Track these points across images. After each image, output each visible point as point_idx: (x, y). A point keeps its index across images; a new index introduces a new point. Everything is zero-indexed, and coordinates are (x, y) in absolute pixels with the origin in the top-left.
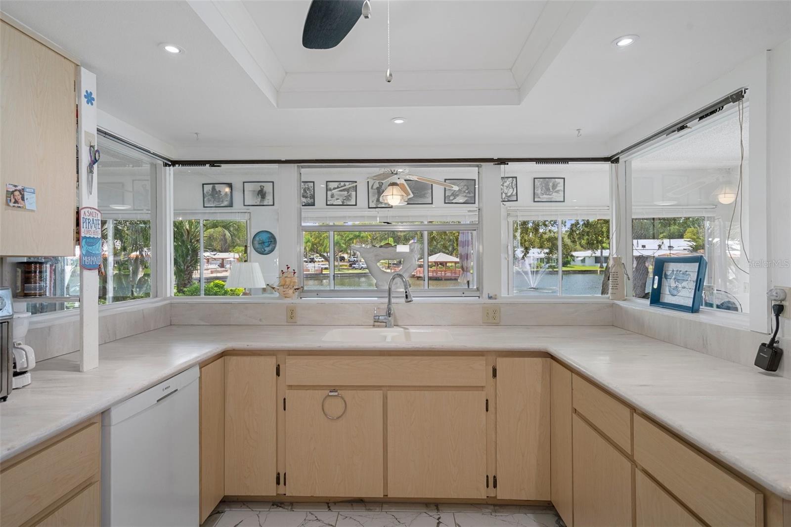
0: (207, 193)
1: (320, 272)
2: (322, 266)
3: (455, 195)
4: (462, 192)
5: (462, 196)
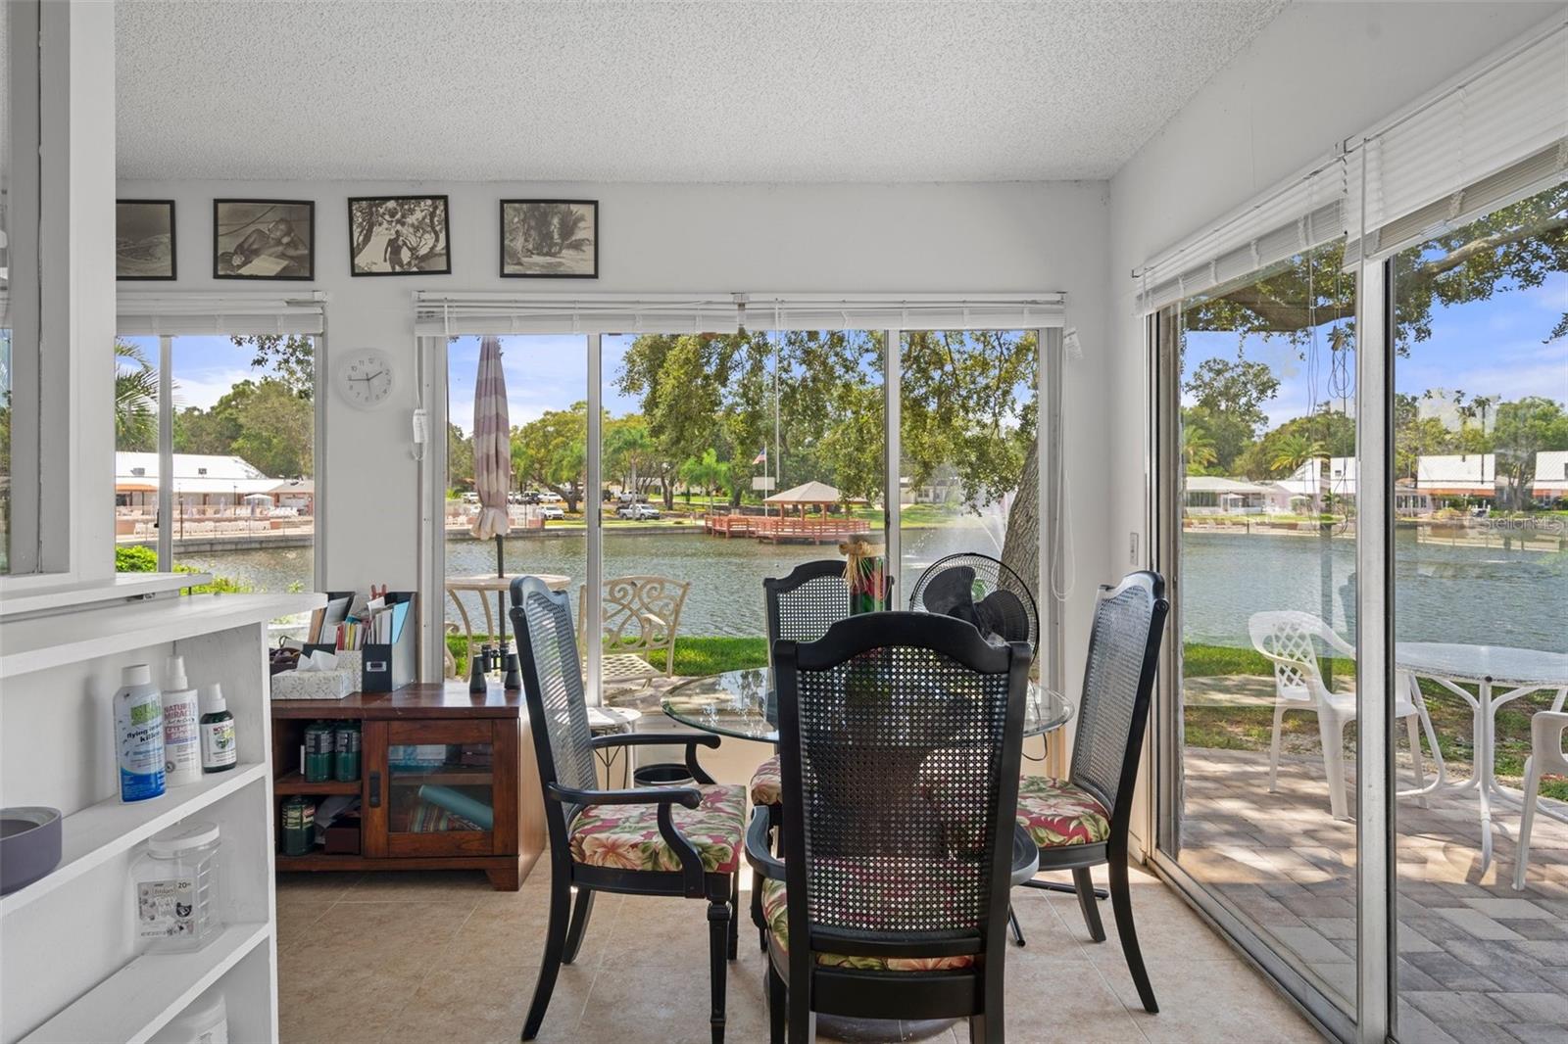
1: (539, 525)
2: (548, 513)
3: (248, 253)
4: (272, 242)
5: (270, 255)
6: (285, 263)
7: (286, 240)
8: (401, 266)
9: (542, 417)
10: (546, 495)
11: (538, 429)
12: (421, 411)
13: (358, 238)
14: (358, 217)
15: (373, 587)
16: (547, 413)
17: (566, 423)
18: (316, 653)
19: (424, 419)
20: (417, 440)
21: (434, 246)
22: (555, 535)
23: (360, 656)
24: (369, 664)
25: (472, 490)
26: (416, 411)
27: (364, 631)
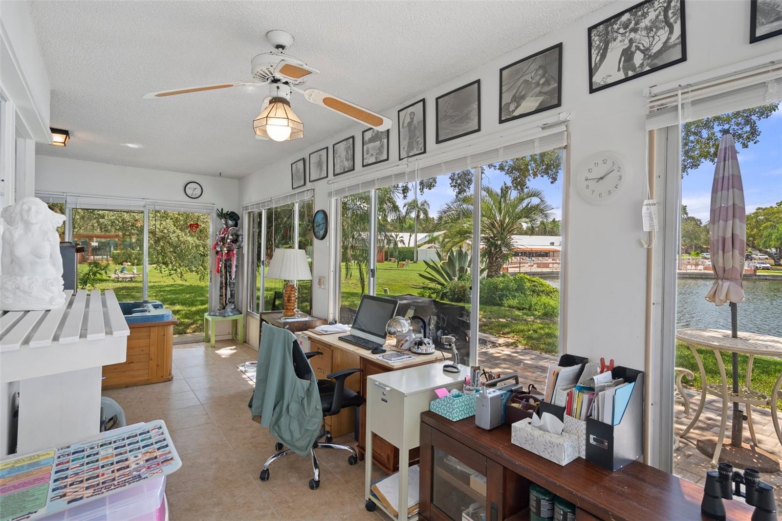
1: (752, 272)
2: (758, 265)
3: (518, 99)
4: (533, 85)
5: (532, 97)
6: (541, 99)
7: (542, 81)
8: (634, 69)
9: (755, 211)
10: (757, 255)
11: (752, 218)
12: (651, 201)
13: (595, 58)
14: (596, 40)
15: (602, 360)
16: (759, 209)
17: (774, 213)
18: (546, 416)
19: (654, 209)
20: (646, 228)
21: (669, 39)
22: (765, 279)
23: (584, 426)
24: (592, 437)
25: (707, 252)
26: (646, 202)
27: (591, 402)
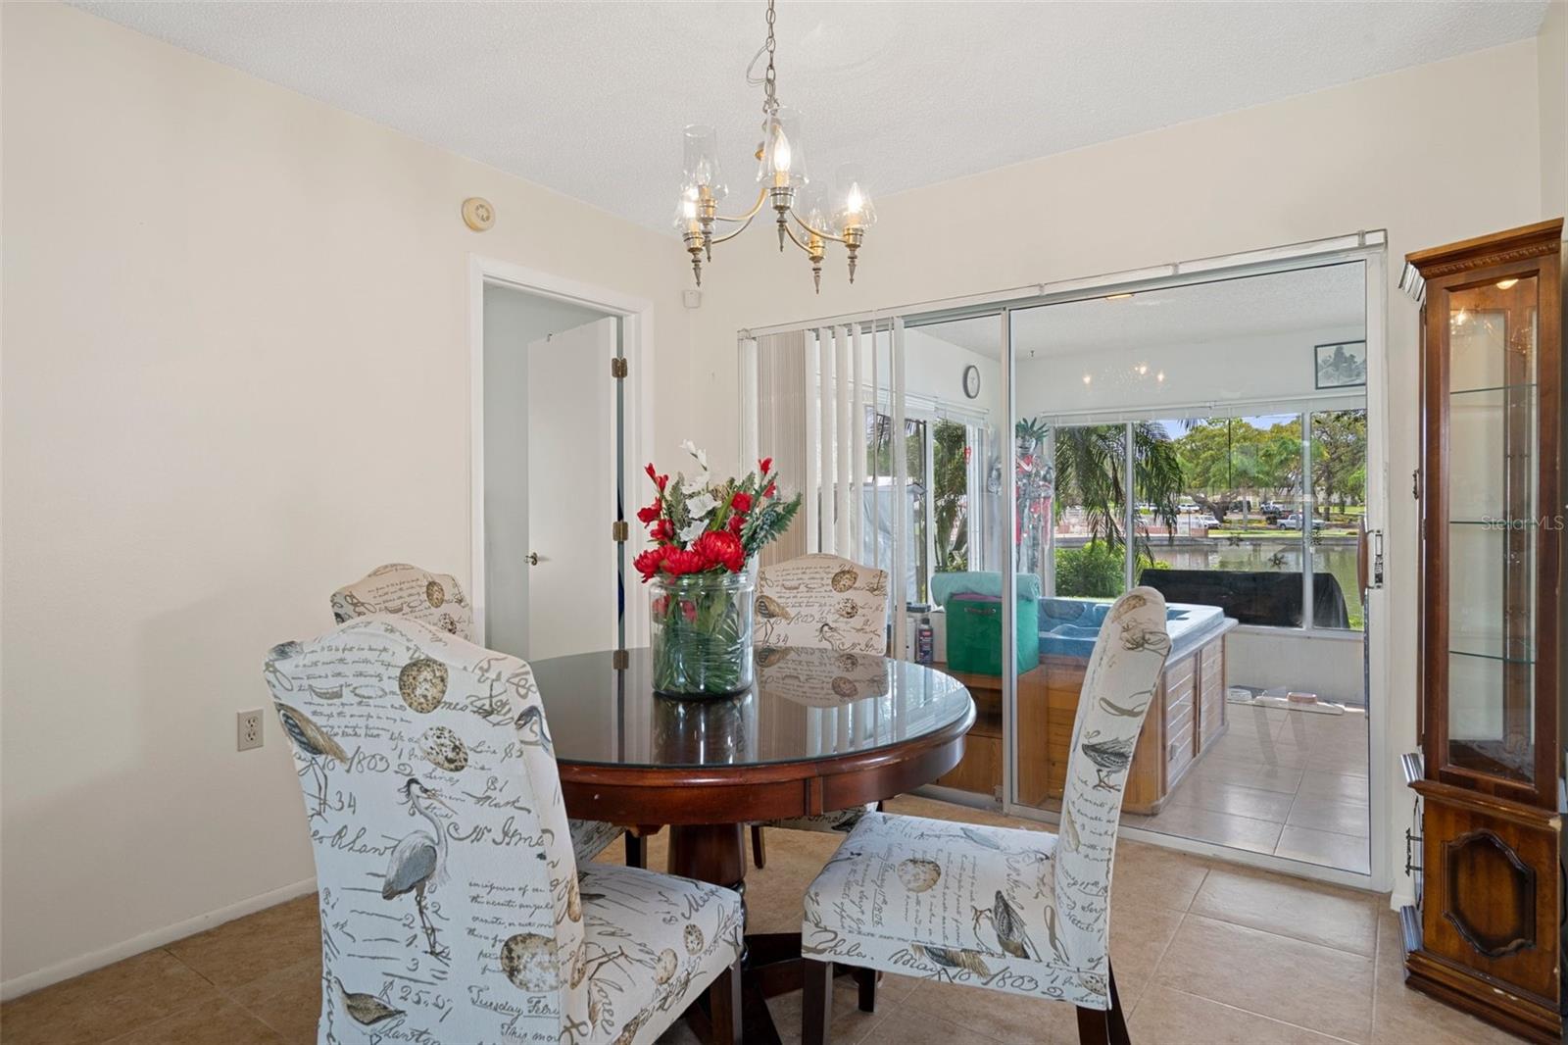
0: (1324, 362)
